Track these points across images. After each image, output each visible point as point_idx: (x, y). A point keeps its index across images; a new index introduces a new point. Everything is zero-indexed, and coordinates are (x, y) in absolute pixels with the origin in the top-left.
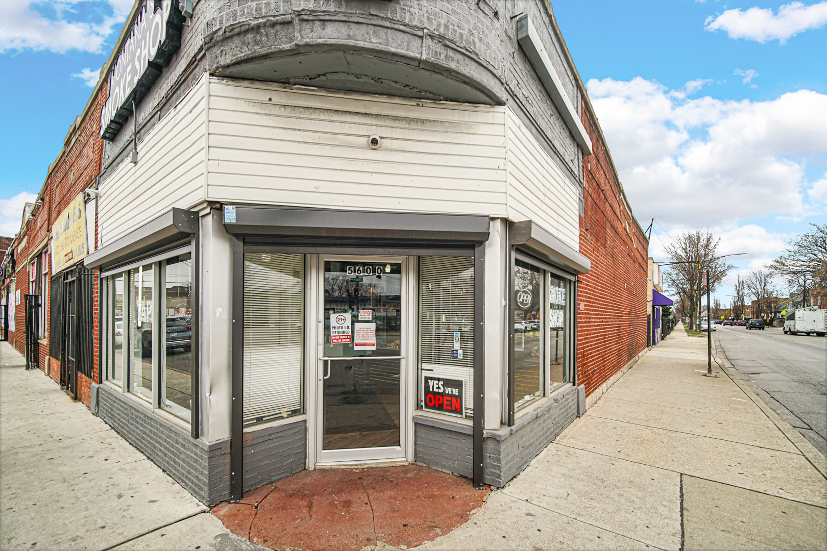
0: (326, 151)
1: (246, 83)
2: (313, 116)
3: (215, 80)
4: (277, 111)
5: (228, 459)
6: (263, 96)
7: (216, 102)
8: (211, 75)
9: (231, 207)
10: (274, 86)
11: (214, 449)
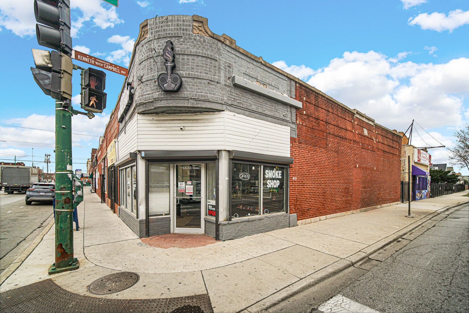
0: (169, 133)
1: (146, 115)
2: (165, 122)
3: (139, 115)
4: (155, 122)
5: (145, 225)
6: (151, 118)
7: (139, 122)
8: (138, 114)
9: (143, 152)
10: (154, 115)
11: (141, 221)
